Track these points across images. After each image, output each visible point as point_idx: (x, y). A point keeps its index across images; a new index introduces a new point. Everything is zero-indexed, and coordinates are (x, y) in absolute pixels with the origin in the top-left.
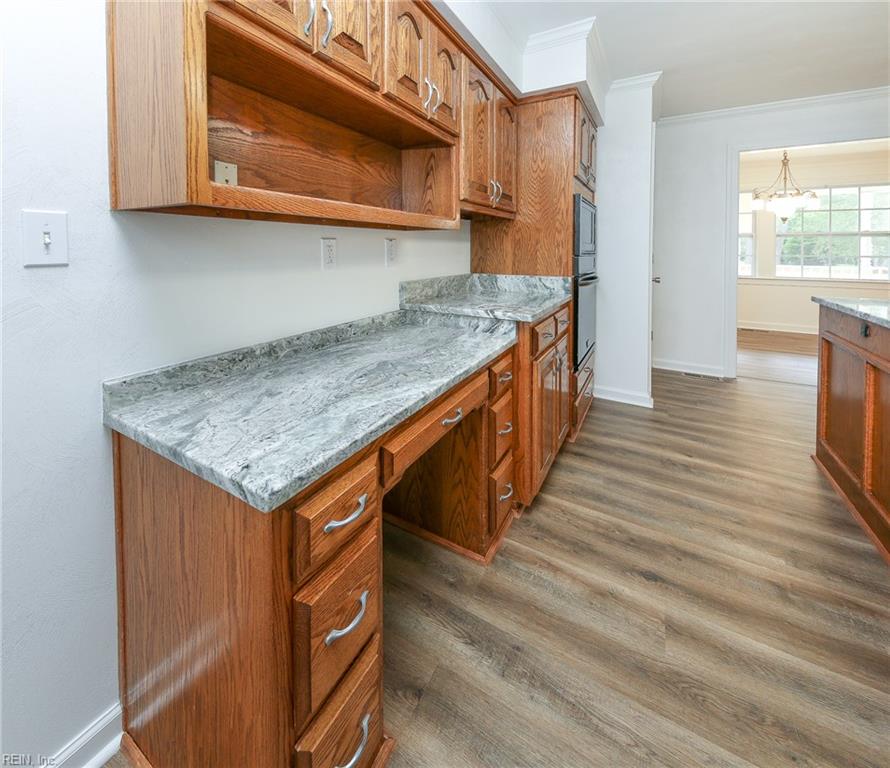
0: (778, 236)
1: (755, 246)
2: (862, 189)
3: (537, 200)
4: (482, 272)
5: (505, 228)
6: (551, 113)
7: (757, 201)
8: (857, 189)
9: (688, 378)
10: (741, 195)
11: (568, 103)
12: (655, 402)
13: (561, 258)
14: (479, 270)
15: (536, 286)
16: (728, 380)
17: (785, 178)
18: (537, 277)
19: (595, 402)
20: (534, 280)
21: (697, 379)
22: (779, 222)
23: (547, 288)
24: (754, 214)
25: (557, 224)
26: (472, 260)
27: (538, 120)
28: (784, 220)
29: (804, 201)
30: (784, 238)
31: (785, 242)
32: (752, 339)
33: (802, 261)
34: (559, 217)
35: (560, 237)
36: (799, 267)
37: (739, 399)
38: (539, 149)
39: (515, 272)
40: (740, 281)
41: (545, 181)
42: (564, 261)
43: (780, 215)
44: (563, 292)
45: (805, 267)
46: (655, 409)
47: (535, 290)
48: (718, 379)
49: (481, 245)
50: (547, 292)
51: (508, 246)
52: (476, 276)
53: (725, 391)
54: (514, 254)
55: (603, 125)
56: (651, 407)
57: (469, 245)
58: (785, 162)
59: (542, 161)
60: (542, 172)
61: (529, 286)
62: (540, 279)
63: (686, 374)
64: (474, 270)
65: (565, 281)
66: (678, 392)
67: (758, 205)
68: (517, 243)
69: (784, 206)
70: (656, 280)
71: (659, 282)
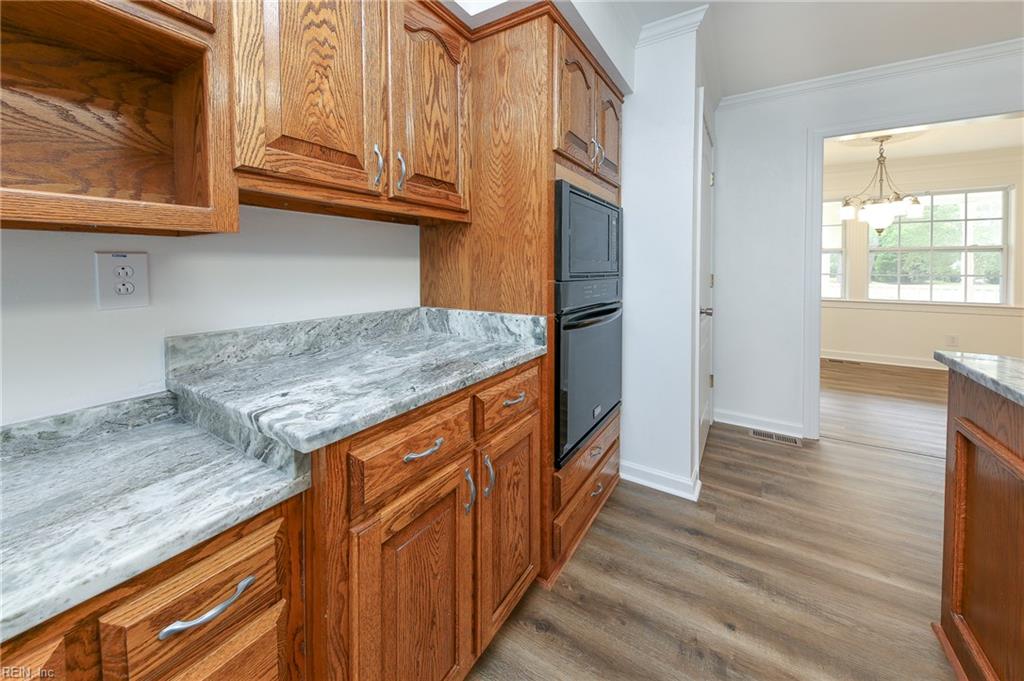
0: (871, 251)
1: (845, 262)
2: (969, 195)
3: (500, 191)
4: (434, 305)
5: (460, 236)
6: (516, 49)
7: (847, 208)
8: (964, 195)
9: (758, 440)
10: (825, 204)
11: (539, 29)
12: (703, 487)
13: (532, 286)
14: (430, 301)
15: (496, 330)
16: (808, 444)
17: (881, 180)
18: (498, 315)
19: (621, 490)
20: (495, 319)
21: (769, 442)
22: (873, 234)
23: (512, 334)
24: (845, 224)
25: (527, 230)
26: (422, 286)
27: (500, 61)
28: (880, 231)
29: (905, 207)
30: (873, 255)
31: (876, 257)
32: (842, 375)
33: (899, 279)
34: (529, 218)
35: (530, 251)
36: (896, 286)
37: (820, 481)
38: (502, 109)
39: (474, 307)
40: (824, 304)
41: (510, 159)
42: (536, 289)
43: (873, 226)
44: (532, 341)
45: (902, 286)
46: (699, 504)
47: (495, 336)
48: (794, 441)
49: (432, 264)
50: (511, 341)
51: (464, 264)
52: (424, 310)
53: (803, 464)
54: (473, 279)
55: (631, 92)
56: (694, 497)
57: (417, 264)
58: (881, 160)
59: (506, 128)
60: (507, 144)
61: (488, 329)
62: (502, 319)
63: (756, 433)
64: (424, 303)
65: (536, 322)
66: (739, 467)
67: (848, 213)
68: (476, 260)
69: (879, 215)
70: (707, 312)
71: (710, 314)
